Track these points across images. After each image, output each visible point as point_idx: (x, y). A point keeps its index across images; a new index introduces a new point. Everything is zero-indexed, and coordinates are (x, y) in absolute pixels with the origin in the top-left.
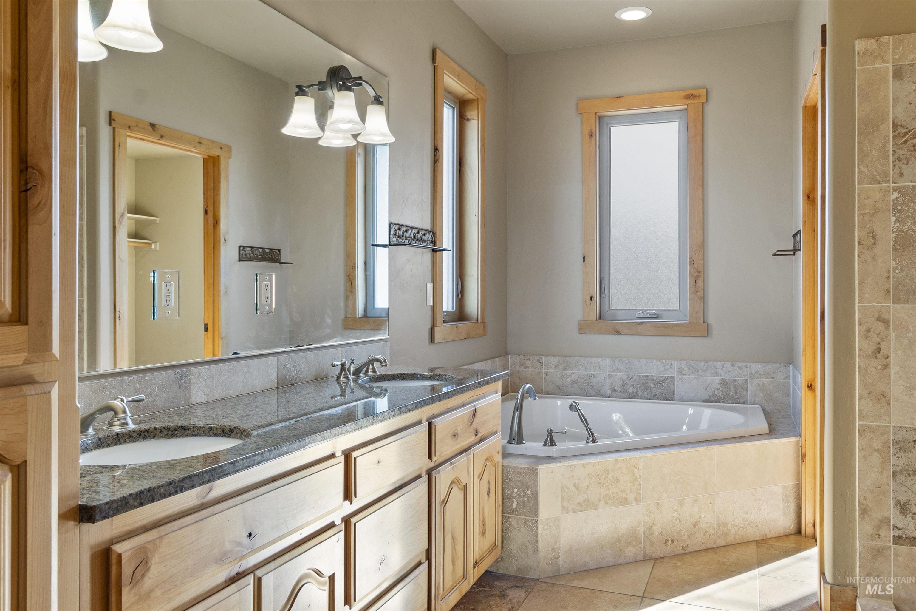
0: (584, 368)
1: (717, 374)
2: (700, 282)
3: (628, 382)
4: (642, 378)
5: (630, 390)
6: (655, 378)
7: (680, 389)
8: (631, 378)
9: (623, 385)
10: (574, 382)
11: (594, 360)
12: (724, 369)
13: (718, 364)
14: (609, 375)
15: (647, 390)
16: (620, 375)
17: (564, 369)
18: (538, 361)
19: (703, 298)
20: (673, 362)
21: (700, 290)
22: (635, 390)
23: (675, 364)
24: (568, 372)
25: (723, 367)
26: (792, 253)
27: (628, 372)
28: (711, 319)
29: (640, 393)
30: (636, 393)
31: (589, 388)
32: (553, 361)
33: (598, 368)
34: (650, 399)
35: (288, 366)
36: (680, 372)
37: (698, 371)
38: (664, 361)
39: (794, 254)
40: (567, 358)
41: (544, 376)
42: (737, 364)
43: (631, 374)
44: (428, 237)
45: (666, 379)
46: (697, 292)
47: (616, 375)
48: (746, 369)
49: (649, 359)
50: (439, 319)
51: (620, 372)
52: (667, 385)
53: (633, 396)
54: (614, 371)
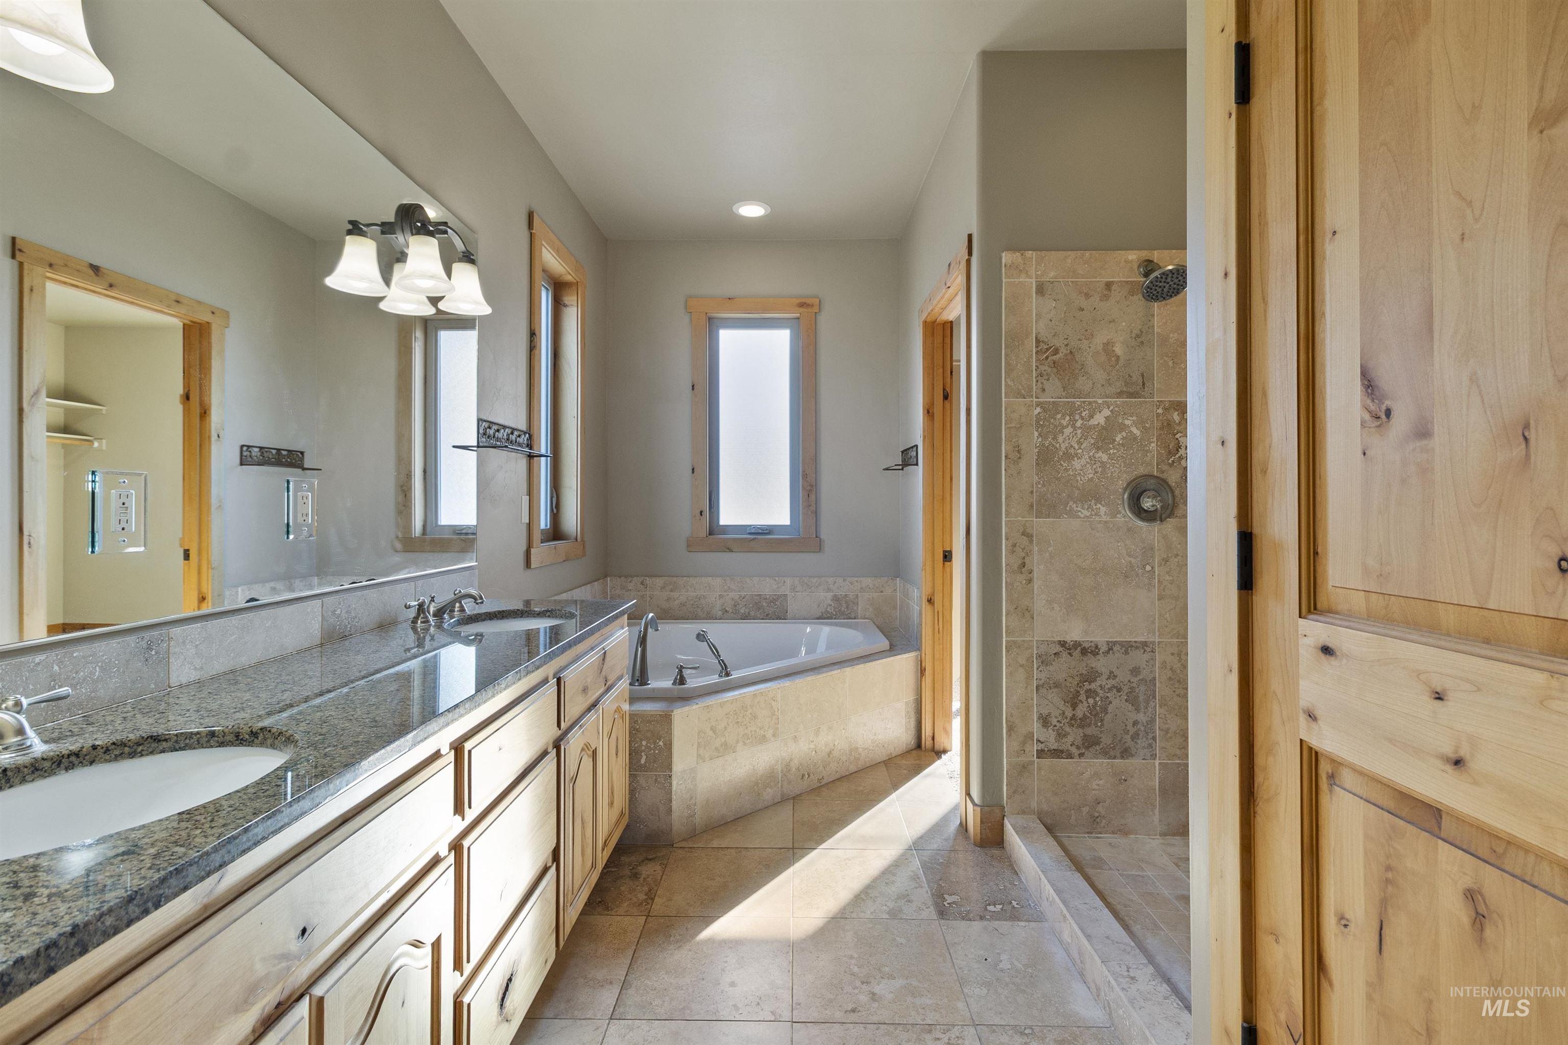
0: (693, 589)
1: (829, 590)
2: (813, 497)
3: (740, 602)
4: (755, 597)
5: (742, 611)
6: (768, 597)
7: (793, 606)
8: (744, 598)
9: (735, 606)
10: (683, 605)
11: (704, 579)
12: (836, 585)
13: (831, 580)
14: (720, 595)
15: (759, 609)
16: (732, 594)
17: (671, 591)
18: (642, 583)
19: (816, 513)
20: (786, 579)
21: (813, 504)
22: (747, 610)
23: (789, 581)
24: (675, 594)
25: (835, 582)
26: (900, 467)
27: (740, 591)
28: (823, 536)
29: (752, 613)
30: (749, 613)
31: (699, 610)
32: (659, 582)
33: (708, 588)
34: (762, 619)
35: (338, 612)
36: (793, 589)
37: (811, 588)
38: (777, 578)
39: (902, 469)
40: (675, 579)
41: (648, 599)
42: (849, 579)
43: (743, 594)
44: (524, 439)
45: (779, 597)
46: (810, 506)
47: (728, 595)
48: (856, 584)
49: (762, 576)
50: (537, 537)
51: (732, 592)
52: (780, 603)
53: (745, 617)
54: (725, 591)
